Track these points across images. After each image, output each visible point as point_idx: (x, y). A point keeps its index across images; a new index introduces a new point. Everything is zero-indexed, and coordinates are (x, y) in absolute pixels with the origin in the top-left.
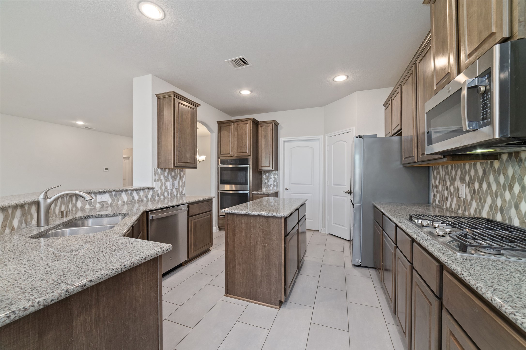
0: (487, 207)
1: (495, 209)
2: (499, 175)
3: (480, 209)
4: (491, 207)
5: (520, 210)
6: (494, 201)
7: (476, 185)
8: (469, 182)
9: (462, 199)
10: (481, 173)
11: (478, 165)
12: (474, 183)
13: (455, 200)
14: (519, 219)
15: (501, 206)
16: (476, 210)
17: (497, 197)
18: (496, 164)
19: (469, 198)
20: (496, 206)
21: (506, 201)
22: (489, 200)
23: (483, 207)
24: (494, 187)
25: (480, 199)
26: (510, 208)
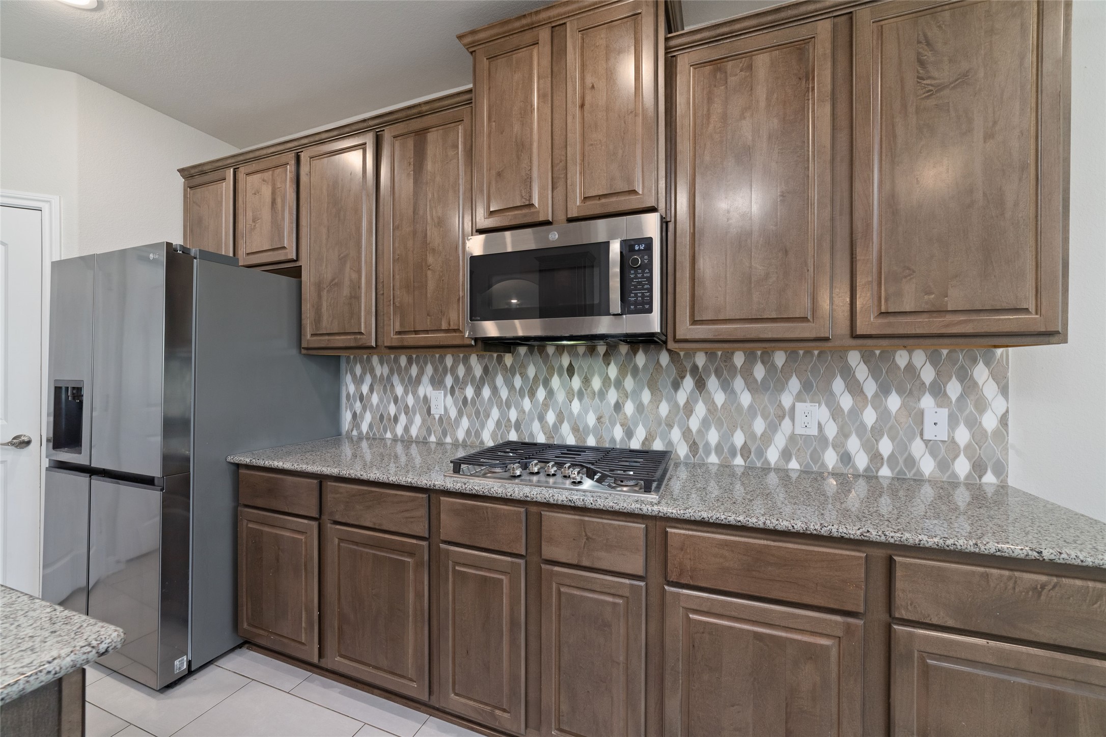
0: (491, 424)
1: (506, 426)
2: (513, 375)
3: (477, 429)
4: (498, 423)
5: (546, 422)
6: (504, 415)
7: (470, 392)
8: (452, 387)
9: (437, 417)
10: (478, 371)
11: (474, 359)
12: (466, 387)
13: (418, 420)
14: (545, 434)
15: (517, 419)
16: (468, 432)
17: (509, 408)
18: (508, 359)
19: (453, 413)
20: (509, 420)
21: (524, 412)
22: (495, 413)
23: (483, 426)
24: (504, 393)
25: (478, 413)
26: (532, 420)
